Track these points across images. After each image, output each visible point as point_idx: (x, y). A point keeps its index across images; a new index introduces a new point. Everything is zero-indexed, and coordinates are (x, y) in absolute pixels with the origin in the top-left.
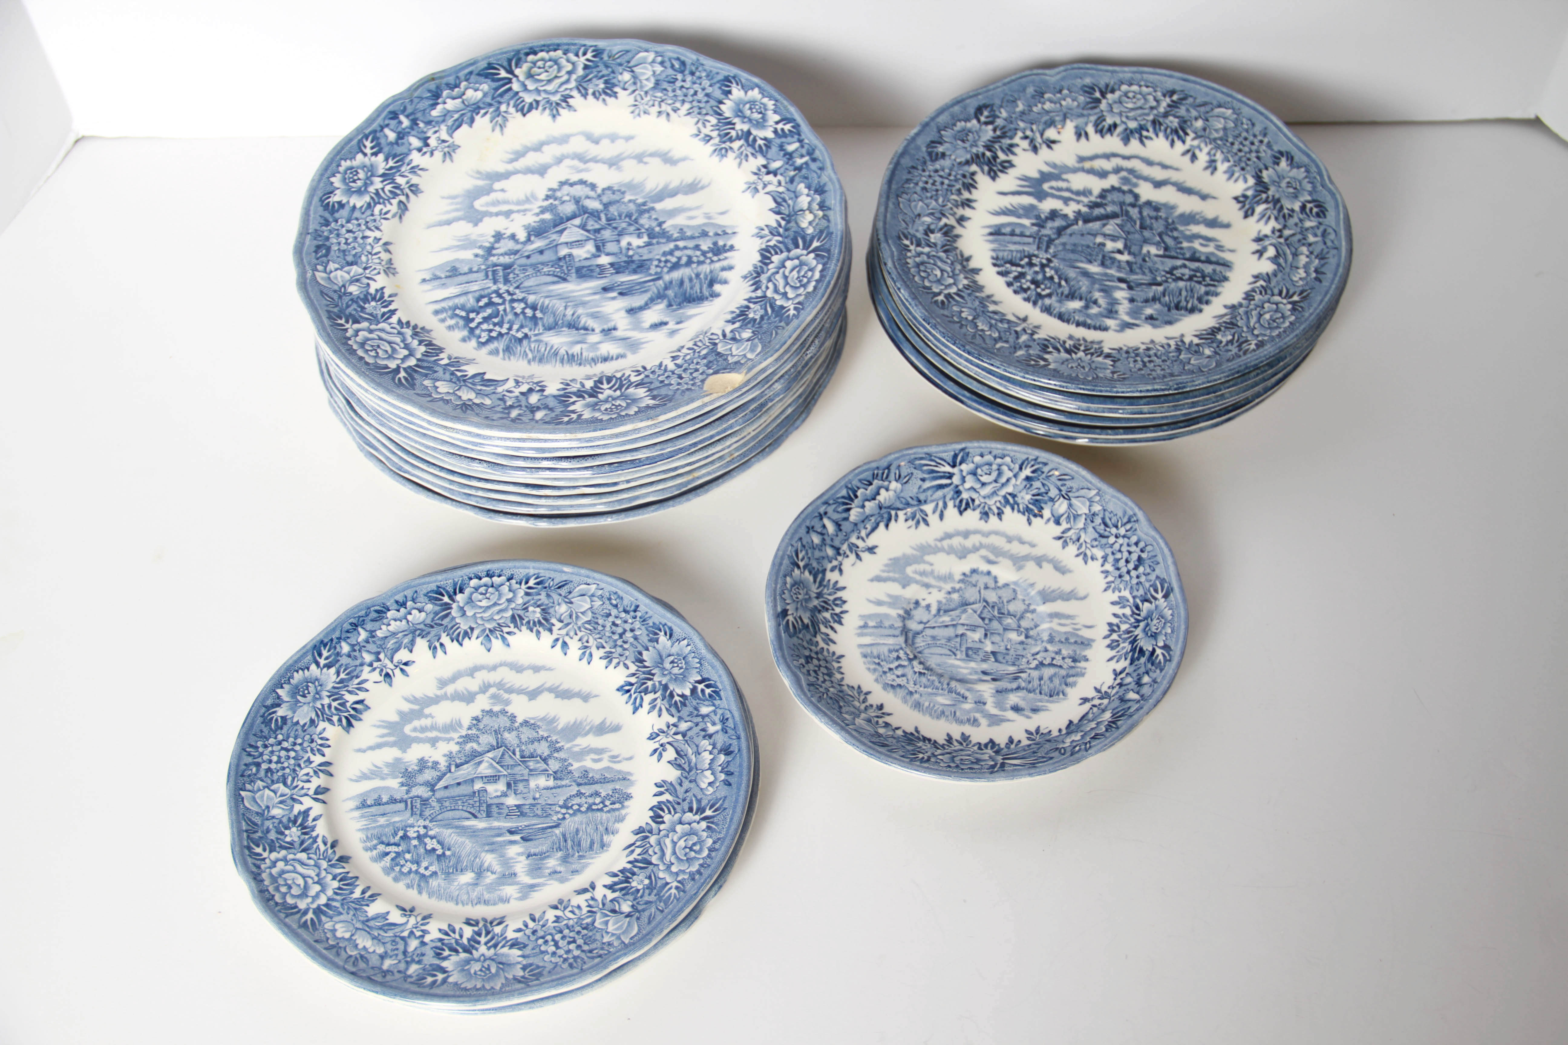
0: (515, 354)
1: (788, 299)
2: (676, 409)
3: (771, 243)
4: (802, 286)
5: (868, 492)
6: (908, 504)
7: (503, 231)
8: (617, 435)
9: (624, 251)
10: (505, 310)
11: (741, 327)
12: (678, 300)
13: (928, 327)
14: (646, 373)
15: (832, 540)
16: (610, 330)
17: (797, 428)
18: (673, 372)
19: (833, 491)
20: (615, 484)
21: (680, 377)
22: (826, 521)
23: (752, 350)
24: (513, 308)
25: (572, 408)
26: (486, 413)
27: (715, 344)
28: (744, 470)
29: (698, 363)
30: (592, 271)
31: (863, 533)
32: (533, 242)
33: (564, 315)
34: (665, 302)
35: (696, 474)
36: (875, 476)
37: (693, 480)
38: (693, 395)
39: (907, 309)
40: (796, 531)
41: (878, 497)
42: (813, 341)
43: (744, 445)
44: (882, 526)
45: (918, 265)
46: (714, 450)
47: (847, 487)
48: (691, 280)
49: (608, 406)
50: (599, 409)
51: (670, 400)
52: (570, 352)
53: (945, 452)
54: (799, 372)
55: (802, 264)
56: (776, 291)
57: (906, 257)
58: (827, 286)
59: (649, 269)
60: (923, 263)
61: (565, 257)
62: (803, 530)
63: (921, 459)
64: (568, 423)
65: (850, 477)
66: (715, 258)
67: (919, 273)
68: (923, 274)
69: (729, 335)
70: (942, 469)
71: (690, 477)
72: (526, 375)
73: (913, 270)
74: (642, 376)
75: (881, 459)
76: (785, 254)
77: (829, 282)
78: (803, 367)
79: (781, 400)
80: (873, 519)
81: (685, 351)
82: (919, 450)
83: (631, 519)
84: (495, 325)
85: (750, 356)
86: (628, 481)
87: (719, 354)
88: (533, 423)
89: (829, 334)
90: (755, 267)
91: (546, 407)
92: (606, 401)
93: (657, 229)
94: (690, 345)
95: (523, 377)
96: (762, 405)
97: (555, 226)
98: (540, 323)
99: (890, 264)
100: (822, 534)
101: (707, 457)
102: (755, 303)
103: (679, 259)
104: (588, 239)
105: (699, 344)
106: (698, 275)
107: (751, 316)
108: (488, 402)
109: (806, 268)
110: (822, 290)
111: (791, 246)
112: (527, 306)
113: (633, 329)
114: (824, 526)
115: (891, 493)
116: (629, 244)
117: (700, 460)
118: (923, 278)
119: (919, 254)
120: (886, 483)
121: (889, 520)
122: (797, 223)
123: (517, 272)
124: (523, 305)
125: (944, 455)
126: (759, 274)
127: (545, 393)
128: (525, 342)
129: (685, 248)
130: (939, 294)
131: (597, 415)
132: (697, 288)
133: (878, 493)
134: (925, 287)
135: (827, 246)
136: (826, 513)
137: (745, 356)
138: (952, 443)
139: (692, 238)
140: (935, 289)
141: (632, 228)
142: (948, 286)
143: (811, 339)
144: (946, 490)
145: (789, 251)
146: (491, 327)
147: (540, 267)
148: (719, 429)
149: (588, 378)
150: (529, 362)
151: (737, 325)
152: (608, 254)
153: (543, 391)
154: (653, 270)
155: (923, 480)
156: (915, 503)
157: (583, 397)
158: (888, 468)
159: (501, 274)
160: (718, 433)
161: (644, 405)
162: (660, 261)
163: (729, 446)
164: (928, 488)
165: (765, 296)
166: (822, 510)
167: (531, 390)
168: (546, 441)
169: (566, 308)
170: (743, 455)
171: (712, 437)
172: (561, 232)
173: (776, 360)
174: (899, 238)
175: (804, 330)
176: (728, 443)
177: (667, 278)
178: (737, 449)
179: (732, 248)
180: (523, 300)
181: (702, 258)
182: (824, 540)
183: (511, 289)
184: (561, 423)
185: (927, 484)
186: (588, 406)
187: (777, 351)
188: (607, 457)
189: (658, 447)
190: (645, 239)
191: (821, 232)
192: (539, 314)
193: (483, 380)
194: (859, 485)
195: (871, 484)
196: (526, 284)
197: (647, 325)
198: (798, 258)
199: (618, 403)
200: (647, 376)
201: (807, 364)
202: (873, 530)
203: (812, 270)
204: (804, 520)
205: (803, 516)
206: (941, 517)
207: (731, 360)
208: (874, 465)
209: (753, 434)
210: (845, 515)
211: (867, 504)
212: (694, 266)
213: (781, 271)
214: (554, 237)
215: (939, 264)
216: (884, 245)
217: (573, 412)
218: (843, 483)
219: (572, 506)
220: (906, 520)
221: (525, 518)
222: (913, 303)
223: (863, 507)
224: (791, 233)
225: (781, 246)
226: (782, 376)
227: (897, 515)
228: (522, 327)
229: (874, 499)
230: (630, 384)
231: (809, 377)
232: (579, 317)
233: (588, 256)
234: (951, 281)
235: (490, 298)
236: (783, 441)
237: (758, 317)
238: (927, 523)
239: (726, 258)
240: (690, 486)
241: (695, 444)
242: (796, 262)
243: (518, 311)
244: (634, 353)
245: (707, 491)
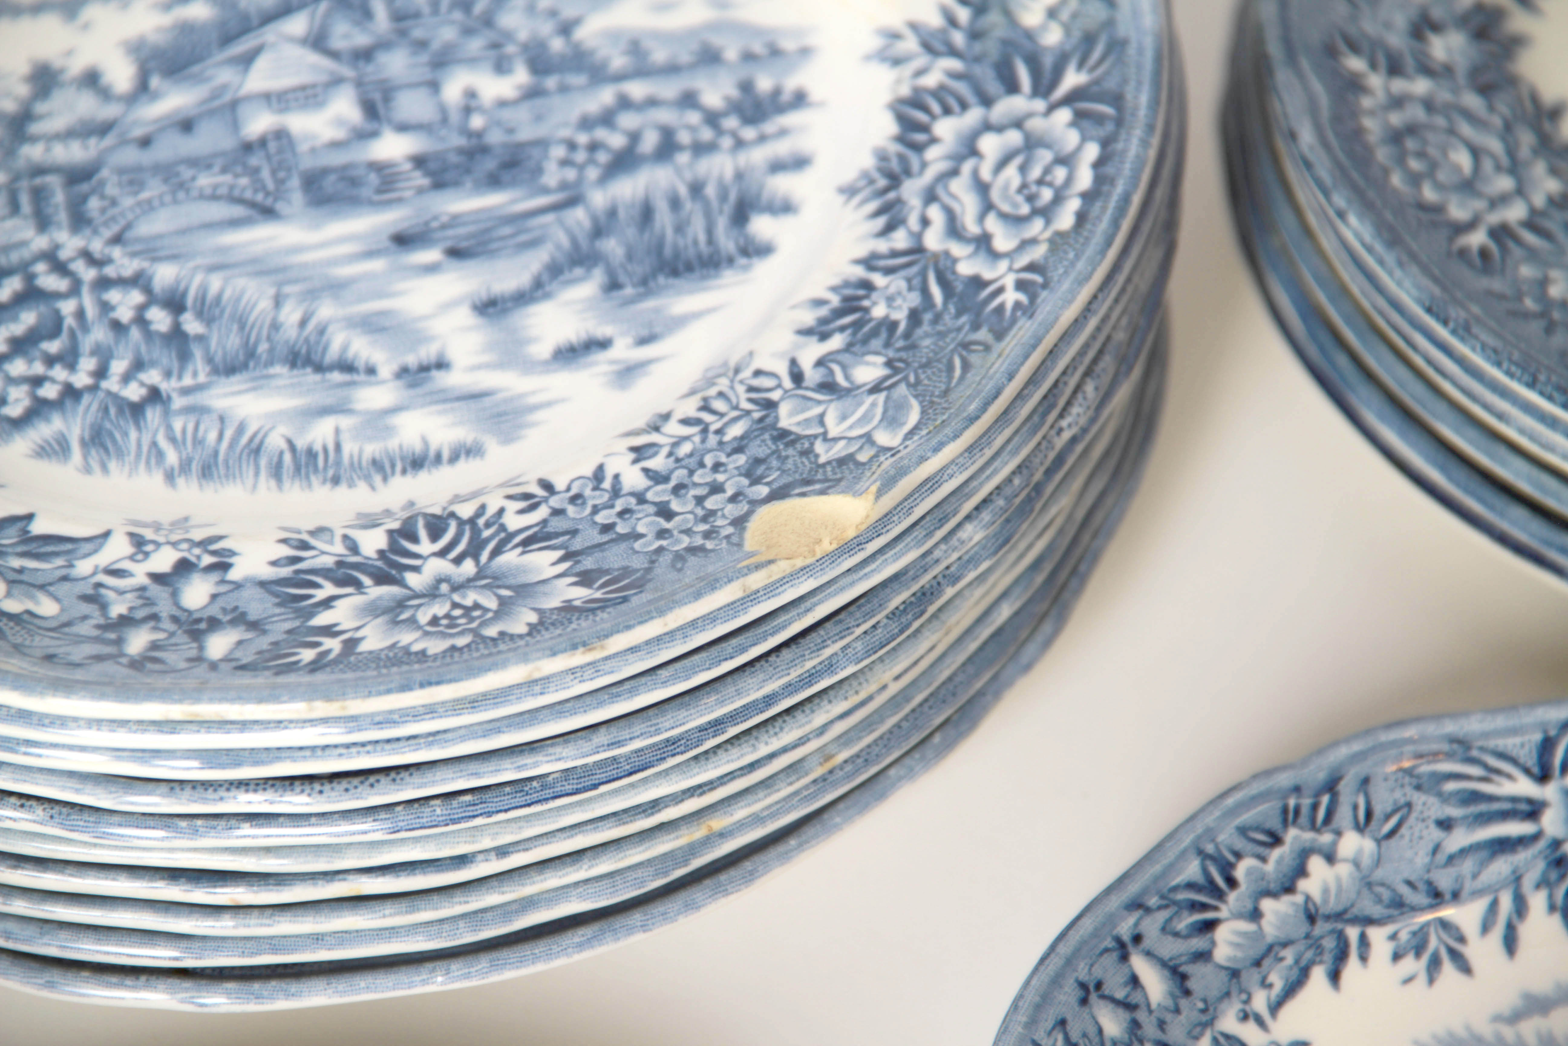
0: (120, 454)
1: (995, 256)
2: (662, 613)
3: (931, 80)
4: (1036, 212)
5: (1270, 867)
6: (1399, 905)
7: (57, 63)
8: (474, 703)
9: (455, 117)
10: (80, 314)
11: (848, 348)
12: (639, 270)
13: (1443, 332)
14: (555, 502)
15: (1162, 1025)
16: (424, 369)
17: (1028, 668)
18: (641, 498)
19: (1156, 868)
20: (462, 860)
21: (666, 512)
22: (1140, 964)
23: (891, 420)
24: (106, 307)
25: (322, 619)
26: (44, 643)
27: (771, 405)
28: (865, 808)
29: (717, 467)
30: (354, 182)
31: (1260, 1002)
32: (155, 96)
33: (275, 326)
34: (598, 276)
35: (718, 823)
36: (1290, 817)
37: (707, 842)
38: (712, 567)
39: (1370, 277)
40: (1045, 999)
41: (1303, 885)
42: (1078, 388)
43: (867, 724)
44: (1319, 975)
45: (1396, 137)
46: (775, 744)
47: (1201, 853)
48: (675, 203)
49: (440, 609)
50: (412, 622)
51: (639, 585)
52: (301, 444)
53: (1513, 731)
54: (1038, 488)
55: (1032, 144)
56: (954, 230)
57: (1355, 113)
58: (1121, 210)
59: (539, 171)
60: (1412, 129)
61: (263, 142)
62: (1068, 994)
63: (1435, 756)
64: (315, 666)
65: (1209, 820)
66: (749, 133)
67: (1401, 160)
68: (1415, 164)
69: (812, 376)
70: (1507, 788)
71: (697, 833)
72: (166, 518)
73: (1383, 154)
74: (542, 512)
75: (1305, 762)
76: (974, 115)
77: (1126, 199)
78: (1049, 473)
79: (981, 579)
80: (1289, 955)
81: (673, 428)
82: (1431, 729)
83: (509, 975)
84: (50, 361)
85: (883, 438)
86: (502, 851)
87: (784, 434)
88: (201, 670)
89: (1124, 364)
90: (882, 156)
91: (239, 619)
92: (432, 594)
93: (557, 45)
94: (690, 408)
95: (157, 527)
96: (925, 596)
97: (227, 40)
98: (198, 353)
99: (1307, 137)
100: (1129, 1006)
101: (752, 767)
102: (889, 271)
103: (635, 137)
104: (336, 81)
105: (719, 405)
106: (696, 189)
107: (879, 311)
108: (47, 607)
109: (1045, 156)
110: (1104, 225)
111: (993, 86)
112: (152, 298)
113: (500, 365)
114: (1134, 981)
115: (1344, 870)
116: (471, 94)
117: (731, 776)
118: (1415, 180)
119: (1398, 102)
120: (1326, 838)
121: (1342, 955)
122: (1008, 14)
123: (111, 190)
124: (136, 297)
125: (1509, 744)
126: (894, 180)
127: (234, 575)
128: (153, 415)
129: (652, 102)
130: (1471, 225)
131: (406, 637)
132: (697, 228)
133: (1301, 871)
134: (1422, 206)
135: (1111, 84)
136: (1137, 939)
137: (868, 438)
138: (1532, 704)
139: (672, 69)
140: (1458, 212)
141: (475, 45)
142: (1499, 201)
143: (1073, 382)
144: (1522, 856)
145: (987, 101)
146: (38, 368)
147: (186, 173)
148: (794, 674)
149: (370, 522)
150: (170, 477)
151: (837, 342)
152: (403, 128)
153: (225, 567)
154: (552, 176)
155: (1446, 825)
156: (1420, 898)
157: (358, 585)
158: (1331, 786)
159: (59, 197)
160: (790, 689)
161: (555, 602)
162: (572, 146)
163: (822, 730)
164: (1464, 852)
165: (918, 249)
166: (1125, 929)
167: (184, 567)
168: (244, 725)
169: (278, 301)
170: (863, 758)
171: (769, 700)
172: (247, 60)
173: (970, 449)
174: (1331, 52)
175: (1052, 354)
176: (819, 718)
177: (599, 199)
178: (844, 739)
179: (800, 99)
180: (138, 280)
181: (707, 134)
182: (1135, 1025)
183: (97, 246)
184: (293, 667)
185: (1459, 839)
186: (373, 610)
187: (972, 420)
188: (440, 773)
189: (602, 737)
190: (521, 76)
191: (1089, 40)
192: (192, 325)
193: (27, 538)
194: (1240, 844)
195: (1276, 840)
196: (146, 228)
197: (543, 349)
198: (1018, 124)
199: (470, 598)
200: (557, 512)
201: (1060, 460)
202: (1292, 989)
203: (1066, 160)
204: (1069, 963)
205: (1064, 949)
206: (1510, 943)
207: (824, 453)
208: (1284, 780)
209: (894, 688)
210: (1198, 943)
211: (1267, 905)
212: (683, 158)
213: (967, 167)
214: (225, 75)
215: (1466, 129)
216: (1283, 76)
217: (329, 631)
218: (1187, 840)
219: (318, 939)
220: (1397, 957)
221: (163, 983)
222: (1390, 258)
223: (1255, 915)
224: (991, 47)
225: (962, 88)
226: (985, 501)
227: (1364, 941)
228: (138, 365)
229: (1289, 889)
230: (506, 540)
231: (1064, 502)
232: (322, 331)
233: (339, 134)
234: (1505, 183)
235: (30, 278)
236: (985, 710)
237: (900, 315)
238: (1465, 968)
239: (783, 132)
240: (697, 863)
241: (717, 725)
242: (1014, 137)
243: (125, 314)
244: (508, 438)
245: (751, 877)
